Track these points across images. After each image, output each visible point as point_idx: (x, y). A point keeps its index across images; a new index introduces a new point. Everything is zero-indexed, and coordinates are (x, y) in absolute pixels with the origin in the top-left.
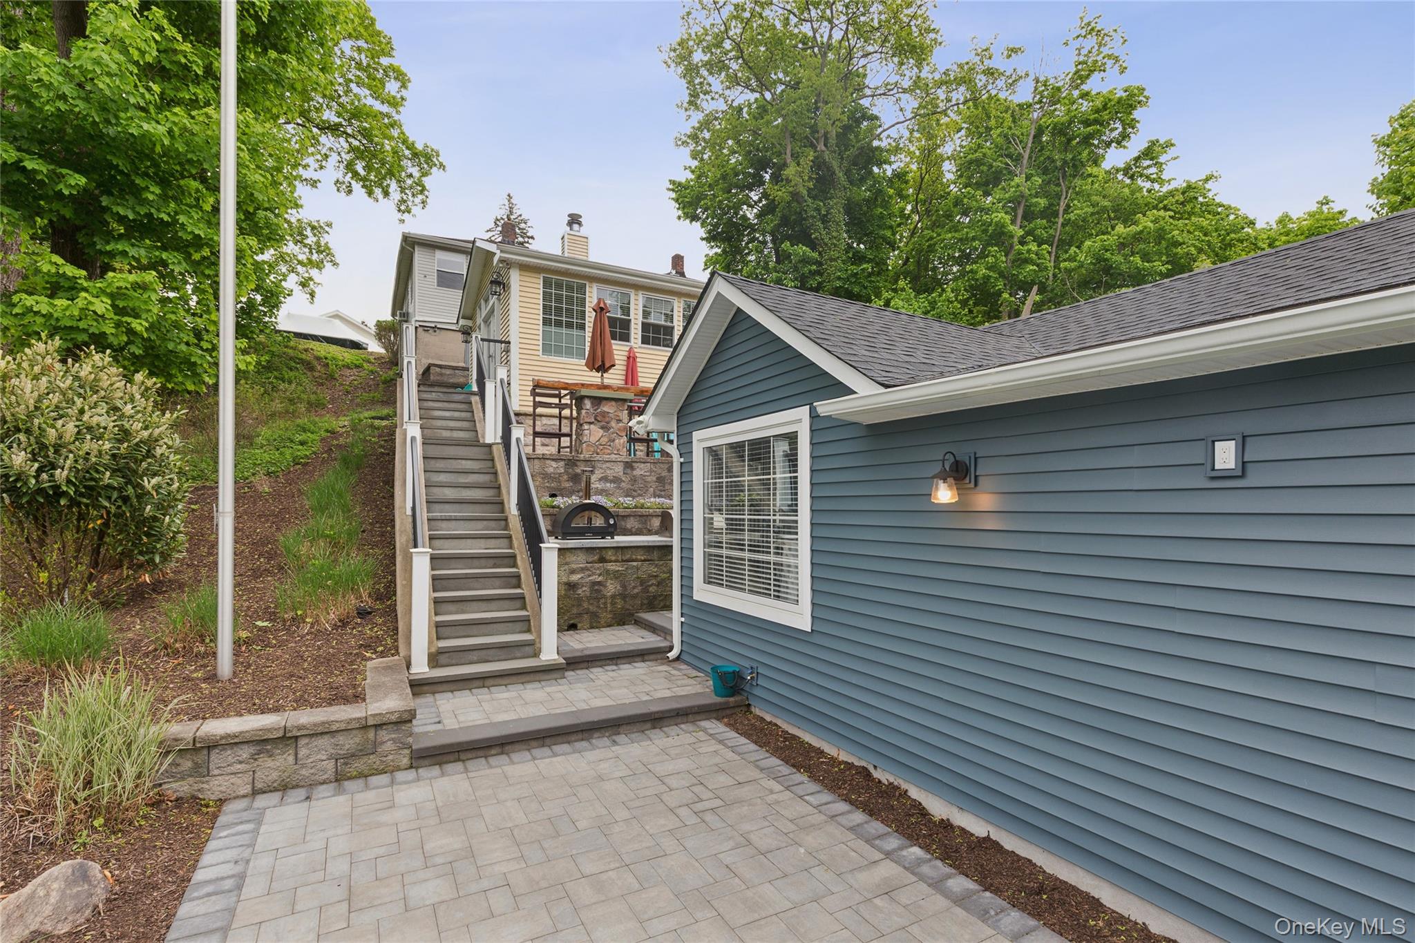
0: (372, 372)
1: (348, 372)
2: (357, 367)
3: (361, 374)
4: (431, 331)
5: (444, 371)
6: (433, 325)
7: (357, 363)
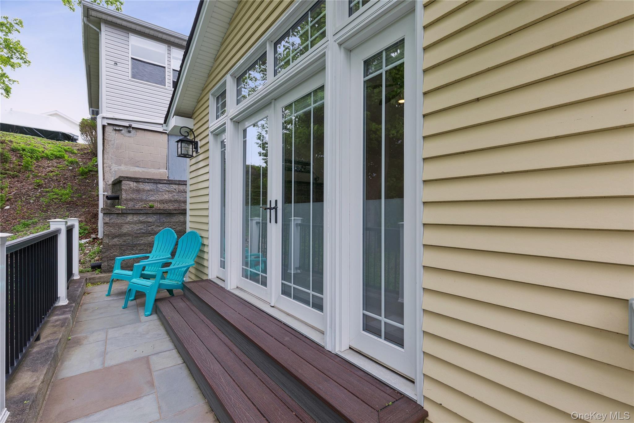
0: (72, 163)
1: (46, 163)
2: (57, 157)
3: (59, 165)
4: (124, 131)
5: (141, 186)
6: (127, 124)
7: (58, 154)
